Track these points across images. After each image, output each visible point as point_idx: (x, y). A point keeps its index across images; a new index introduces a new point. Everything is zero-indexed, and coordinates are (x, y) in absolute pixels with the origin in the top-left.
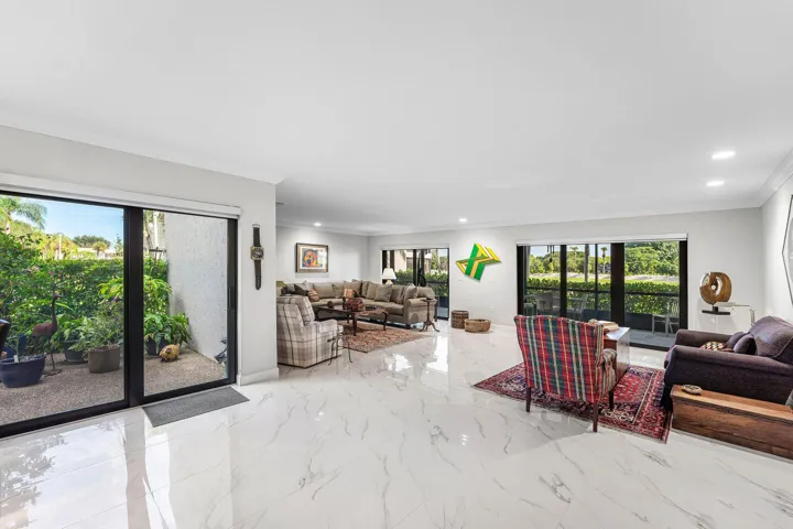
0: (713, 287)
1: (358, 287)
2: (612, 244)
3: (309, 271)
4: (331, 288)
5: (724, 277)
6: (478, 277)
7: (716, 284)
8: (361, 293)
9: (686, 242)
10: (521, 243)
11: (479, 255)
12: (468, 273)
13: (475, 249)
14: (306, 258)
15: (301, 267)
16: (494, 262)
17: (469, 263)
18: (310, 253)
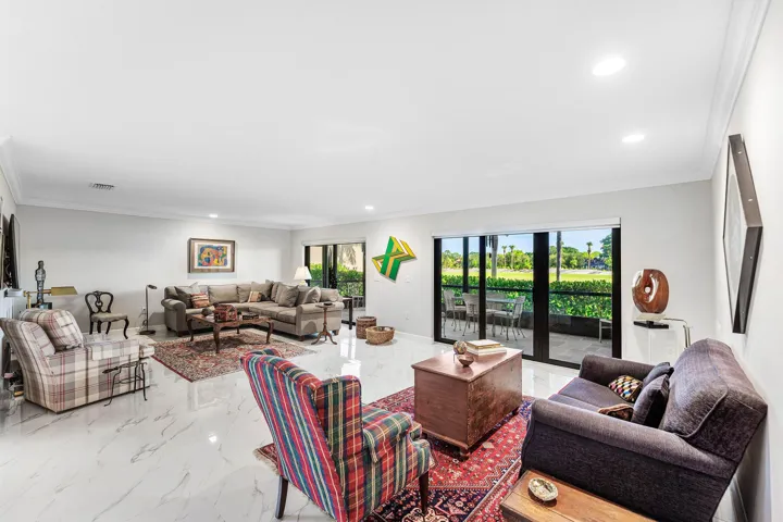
0: (648, 290)
1: (266, 288)
2: (535, 234)
3: (209, 271)
4: (235, 292)
5: (660, 275)
6: (393, 276)
7: (651, 285)
8: (269, 296)
9: (619, 229)
10: (438, 236)
11: (394, 250)
12: (383, 272)
13: (391, 242)
14: (205, 256)
15: (196, 266)
16: (410, 258)
17: (384, 260)
18: (207, 250)
